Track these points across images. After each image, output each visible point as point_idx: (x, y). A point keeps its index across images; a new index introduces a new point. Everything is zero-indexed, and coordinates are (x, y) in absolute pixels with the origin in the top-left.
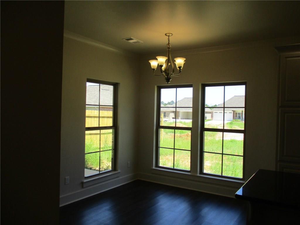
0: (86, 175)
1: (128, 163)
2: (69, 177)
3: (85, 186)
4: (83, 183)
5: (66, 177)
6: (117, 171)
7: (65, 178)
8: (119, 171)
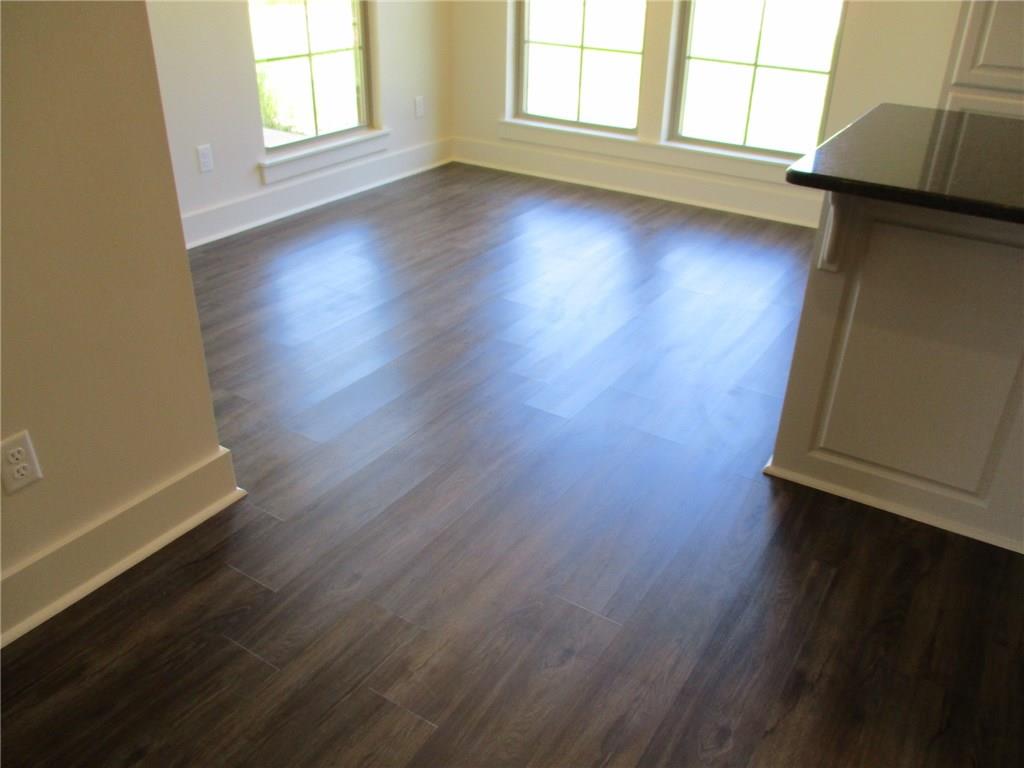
0: (269, 143)
1: (415, 102)
2: (208, 146)
3: (269, 177)
4: (261, 168)
5: (200, 147)
6: (380, 128)
7: (197, 151)
8: (385, 129)
